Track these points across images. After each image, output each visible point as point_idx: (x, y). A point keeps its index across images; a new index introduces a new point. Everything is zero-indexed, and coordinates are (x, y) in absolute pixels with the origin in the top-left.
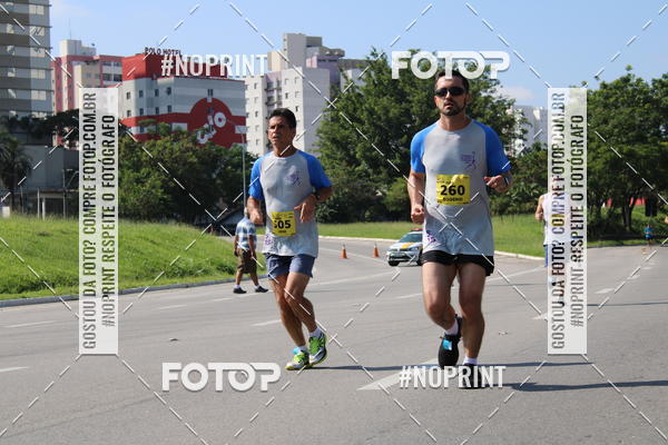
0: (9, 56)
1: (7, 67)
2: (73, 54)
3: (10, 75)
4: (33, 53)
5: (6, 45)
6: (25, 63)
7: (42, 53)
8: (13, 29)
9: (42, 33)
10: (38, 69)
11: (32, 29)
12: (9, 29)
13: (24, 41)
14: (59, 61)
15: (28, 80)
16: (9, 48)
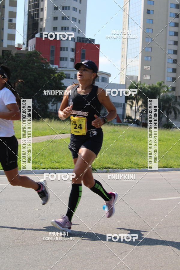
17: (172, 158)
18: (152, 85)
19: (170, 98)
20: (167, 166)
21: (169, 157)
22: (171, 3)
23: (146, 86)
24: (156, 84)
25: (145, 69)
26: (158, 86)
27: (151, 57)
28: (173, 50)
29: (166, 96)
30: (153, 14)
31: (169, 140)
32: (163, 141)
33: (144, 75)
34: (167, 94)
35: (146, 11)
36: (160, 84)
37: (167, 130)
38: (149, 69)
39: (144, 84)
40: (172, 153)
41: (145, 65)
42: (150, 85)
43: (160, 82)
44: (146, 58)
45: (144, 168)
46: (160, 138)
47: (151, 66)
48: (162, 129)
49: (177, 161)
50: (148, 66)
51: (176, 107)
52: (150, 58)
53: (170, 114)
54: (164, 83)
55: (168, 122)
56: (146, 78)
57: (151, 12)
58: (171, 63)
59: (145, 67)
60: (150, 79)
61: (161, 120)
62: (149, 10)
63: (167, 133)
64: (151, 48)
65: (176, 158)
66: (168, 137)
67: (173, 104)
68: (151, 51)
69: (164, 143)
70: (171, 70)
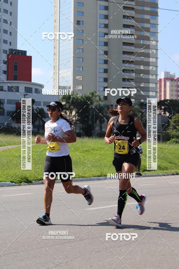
0: (142, 78)
1: (141, 83)
2: (167, 77)
3: (142, 85)
4: (151, 77)
5: (141, 74)
6: (147, 81)
7: (154, 77)
8: (144, 67)
9: (154, 69)
10: (152, 83)
11: (151, 67)
12: (142, 67)
13: (147, 72)
14: (161, 80)
15: (148, 88)
16: (142, 75)
17: (106, 166)
18: (85, 94)
19: (102, 107)
20: (102, 175)
21: (103, 166)
22: (100, 14)
23: (79, 96)
24: (88, 94)
25: (77, 79)
26: (91, 96)
27: (83, 67)
28: (103, 60)
29: (98, 106)
30: (83, 24)
31: (103, 149)
32: (97, 150)
33: (77, 86)
34: (100, 103)
35: (76, 22)
36: (93, 94)
37: (101, 138)
38: (81, 79)
39: (77, 94)
40: (106, 161)
41: (77, 76)
42: (82, 95)
43: (92, 92)
44: (77, 68)
45: (79, 178)
46: (94, 147)
47: (83, 77)
48: (95, 138)
49: (111, 169)
50: (80, 77)
51: (108, 116)
52: (81, 68)
53: (103, 123)
54: (96, 92)
55: (101, 131)
56: (78, 88)
57: (81, 23)
58: (102, 73)
59: (77, 77)
60: (82, 89)
61: (95, 129)
62: (79, 21)
63: (100, 142)
64: (83, 58)
65: (109, 167)
66: (102, 146)
67: (105, 113)
68: (83, 61)
69: (98, 152)
70: (102, 80)
